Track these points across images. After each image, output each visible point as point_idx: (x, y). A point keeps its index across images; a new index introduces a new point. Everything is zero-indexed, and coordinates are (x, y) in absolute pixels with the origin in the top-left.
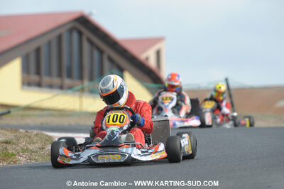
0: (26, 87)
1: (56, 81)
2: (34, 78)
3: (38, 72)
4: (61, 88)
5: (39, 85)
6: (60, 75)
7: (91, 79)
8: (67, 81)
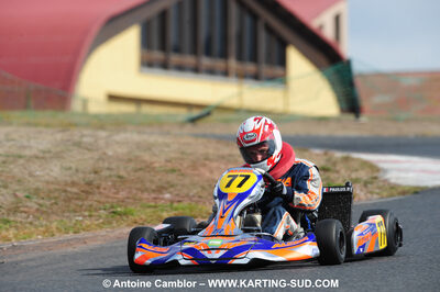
0: (146, 69)
1: (189, 60)
2: (157, 55)
3: (163, 47)
4: (196, 70)
5: (165, 66)
6: (194, 52)
7: (240, 58)
8: (206, 62)
